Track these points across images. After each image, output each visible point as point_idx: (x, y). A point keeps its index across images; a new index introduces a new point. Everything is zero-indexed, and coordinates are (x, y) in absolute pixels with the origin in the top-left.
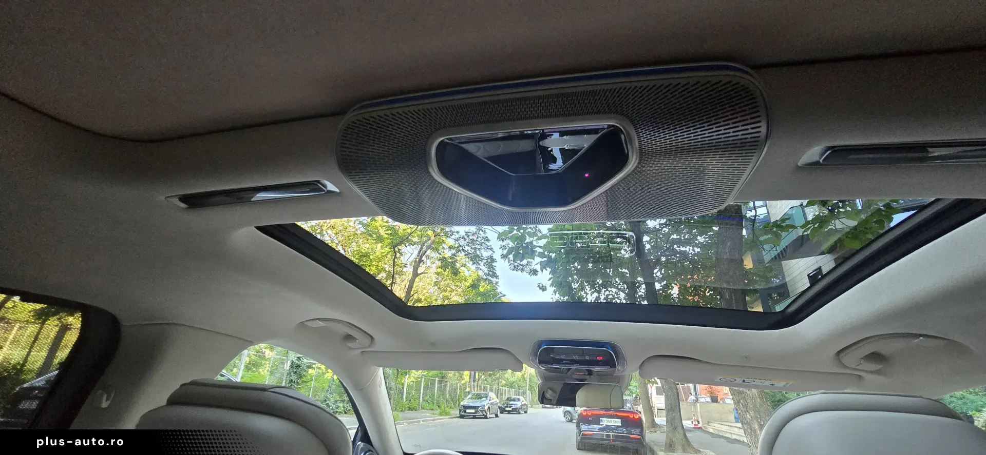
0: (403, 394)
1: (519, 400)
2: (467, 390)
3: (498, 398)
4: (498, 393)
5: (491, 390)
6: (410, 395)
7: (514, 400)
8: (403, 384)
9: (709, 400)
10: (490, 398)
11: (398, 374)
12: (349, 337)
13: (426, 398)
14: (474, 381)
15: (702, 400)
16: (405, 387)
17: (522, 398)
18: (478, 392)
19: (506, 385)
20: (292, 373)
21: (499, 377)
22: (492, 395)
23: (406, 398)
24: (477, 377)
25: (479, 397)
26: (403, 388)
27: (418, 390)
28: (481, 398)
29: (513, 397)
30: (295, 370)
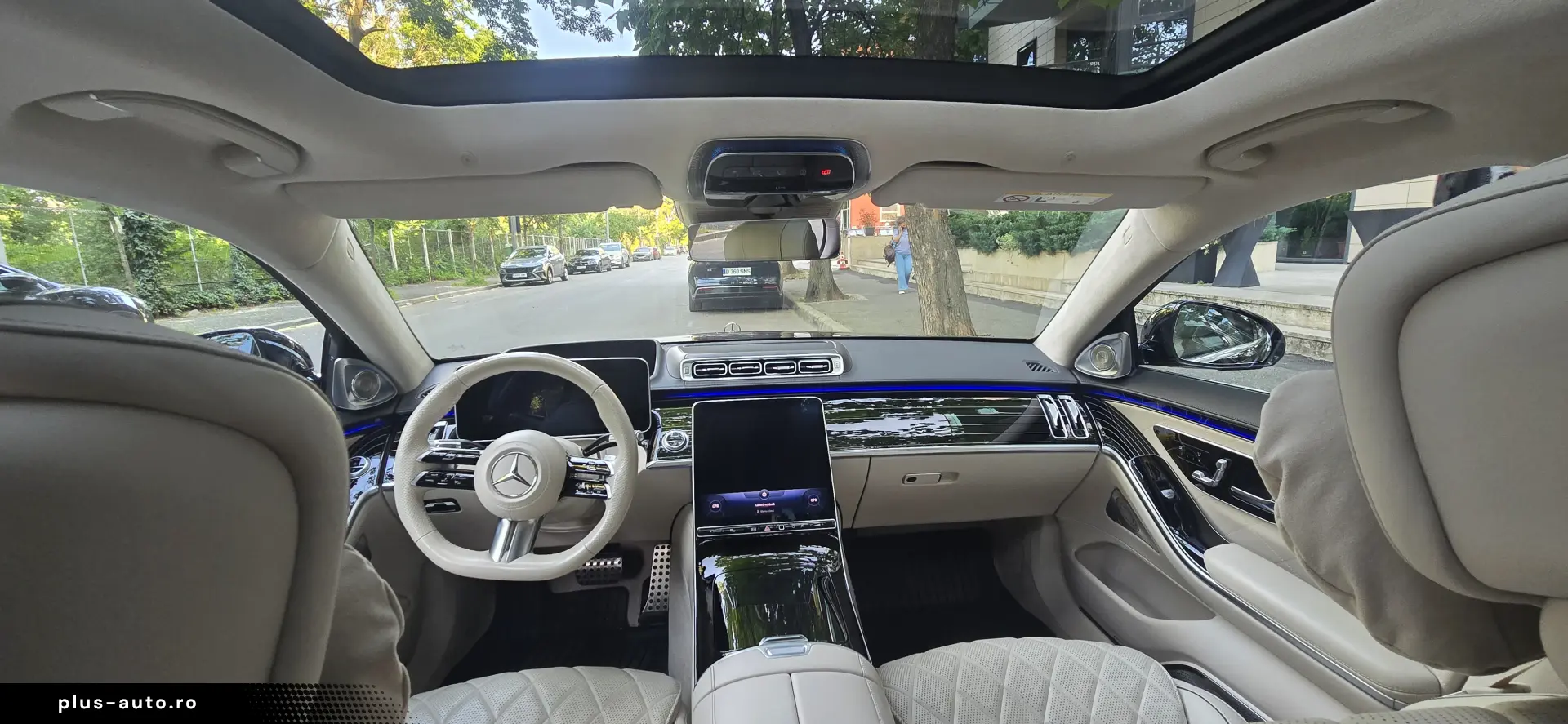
0: (391, 261)
1: (596, 253)
2: (508, 245)
3: (561, 252)
4: (562, 245)
5: (549, 243)
6: (405, 260)
7: (588, 254)
8: (387, 246)
9: (862, 232)
10: (550, 253)
11: (372, 227)
12: (229, 150)
13: (438, 262)
14: (519, 231)
15: (853, 233)
16: (393, 247)
17: (599, 249)
18: (527, 247)
19: (573, 233)
20: (136, 240)
21: (560, 221)
22: (552, 248)
23: (399, 265)
24: (522, 224)
25: (530, 254)
26: (389, 250)
27: (419, 250)
28: (535, 254)
29: (586, 249)
30: (141, 234)
